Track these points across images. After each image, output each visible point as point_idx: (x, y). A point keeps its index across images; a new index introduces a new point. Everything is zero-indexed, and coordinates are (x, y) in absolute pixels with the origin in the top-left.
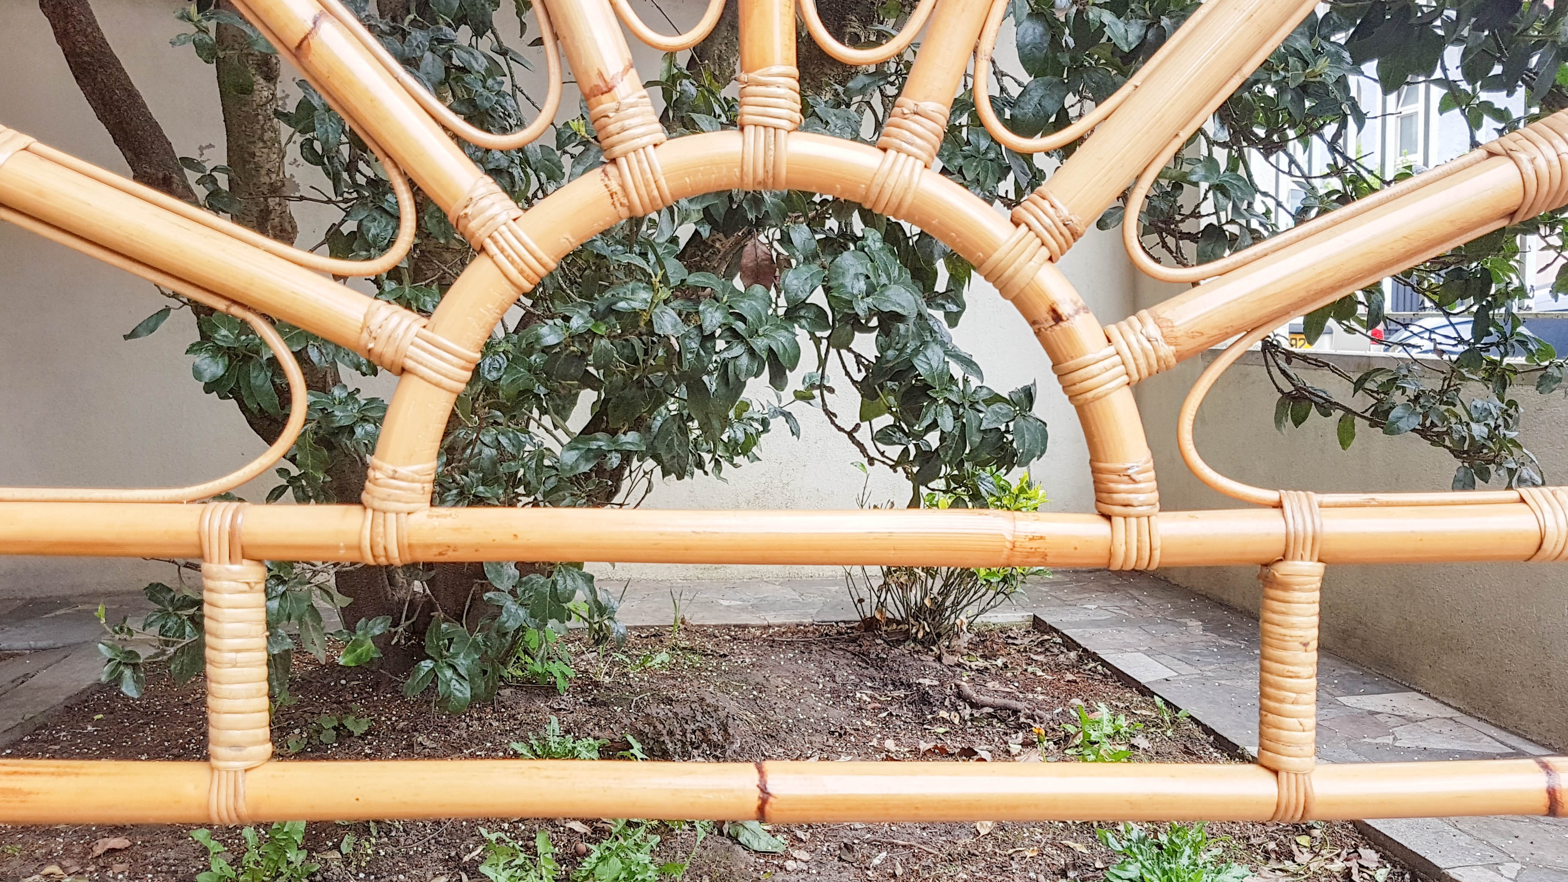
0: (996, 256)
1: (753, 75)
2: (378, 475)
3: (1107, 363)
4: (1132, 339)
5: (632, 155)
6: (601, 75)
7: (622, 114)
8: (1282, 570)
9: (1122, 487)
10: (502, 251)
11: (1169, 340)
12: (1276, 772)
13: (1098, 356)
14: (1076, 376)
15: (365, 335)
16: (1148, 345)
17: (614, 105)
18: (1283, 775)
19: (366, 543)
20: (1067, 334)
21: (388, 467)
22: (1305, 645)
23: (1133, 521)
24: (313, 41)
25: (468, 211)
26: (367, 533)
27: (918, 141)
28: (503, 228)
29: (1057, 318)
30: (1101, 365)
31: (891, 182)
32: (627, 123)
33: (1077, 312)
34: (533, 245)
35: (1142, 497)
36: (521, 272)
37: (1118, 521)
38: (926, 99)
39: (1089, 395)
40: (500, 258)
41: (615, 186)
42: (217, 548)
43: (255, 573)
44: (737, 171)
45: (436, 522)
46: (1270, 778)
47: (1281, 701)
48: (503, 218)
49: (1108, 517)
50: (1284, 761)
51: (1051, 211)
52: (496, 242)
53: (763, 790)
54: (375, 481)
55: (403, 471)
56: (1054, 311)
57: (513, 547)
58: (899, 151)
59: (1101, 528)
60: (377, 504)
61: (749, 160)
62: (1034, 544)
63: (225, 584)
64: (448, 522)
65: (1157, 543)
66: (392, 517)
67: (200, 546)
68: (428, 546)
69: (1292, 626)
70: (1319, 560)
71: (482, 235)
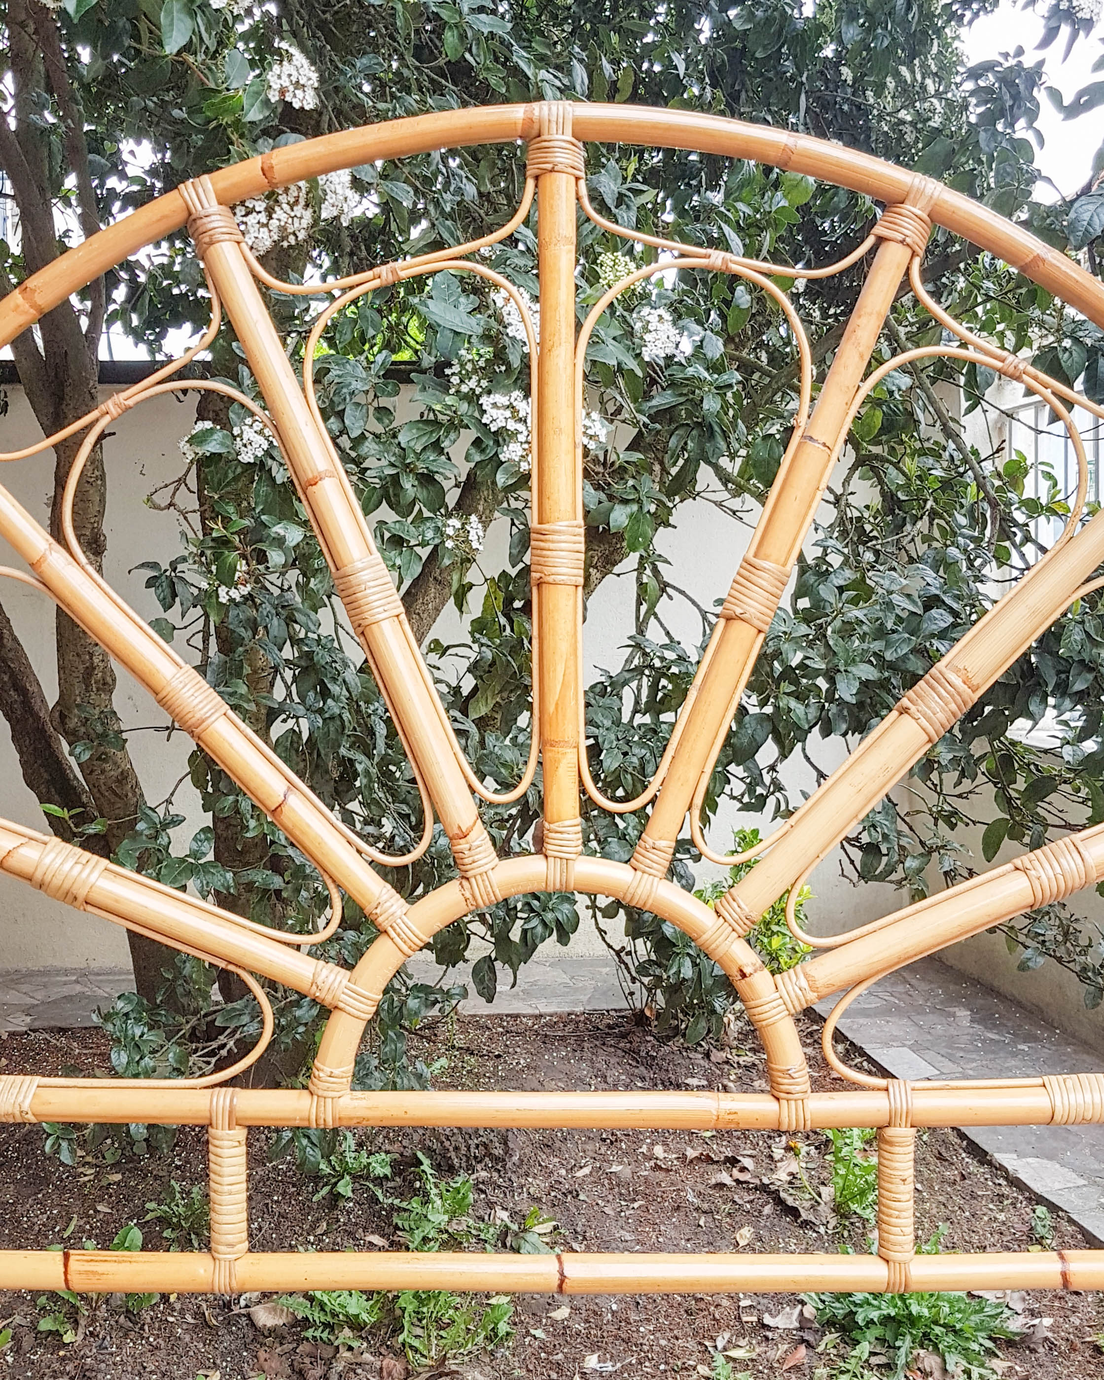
0: (705, 937)
1: (552, 826)
2: (321, 1074)
3: (774, 1004)
4: (790, 988)
5: (478, 877)
6: (459, 827)
7: (473, 852)
8: (889, 1132)
9: (786, 1081)
10: (399, 935)
11: (813, 989)
12: (888, 1261)
13: (768, 999)
14: (755, 1011)
15: (314, 987)
16: (800, 993)
17: (467, 846)
18: (891, 1264)
19: (313, 1117)
20: (750, 985)
21: (328, 1070)
22: (904, 1180)
23: (793, 1103)
24: (285, 808)
25: (378, 911)
26: (314, 1111)
27: (655, 865)
28: (399, 921)
29: (744, 976)
30: (771, 1005)
31: (639, 891)
32: (476, 858)
33: (755, 971)
34: (417, 932)
35: (798, 1088)
36: (410, 947)
37: (784, 1102)
38: (660, 839)
39: (764, 1023)
40: (397, 939)
41: (468, 895)
42: (221, 1120)
43: (241, 1134)
44: (544, 885)
45: (356, 1103)
46: (883, 1265)
47: (890, 1216)
48: (399, 913)
49: (778, 1099)
50: (892, 1255)
51: (738, 910)
52: (394, 930)
53: (562, 1274)
54: (319, 1078)
55: (336, 1072)
56: (741, 971)
57: (403, 1119)
58: (644, 872)
59: (774, 1105)
60: (320, 1093)
61: (551, 878)
62: (731, 1117)
63: (226, 1143)
64: (363, 1103)
65: (808, 1117)
66: (329, 1101)
67: (211, 1119)
68: (351, 1119)
69: (895, 1169)
70: (912, 1126)
71: (386, 925)
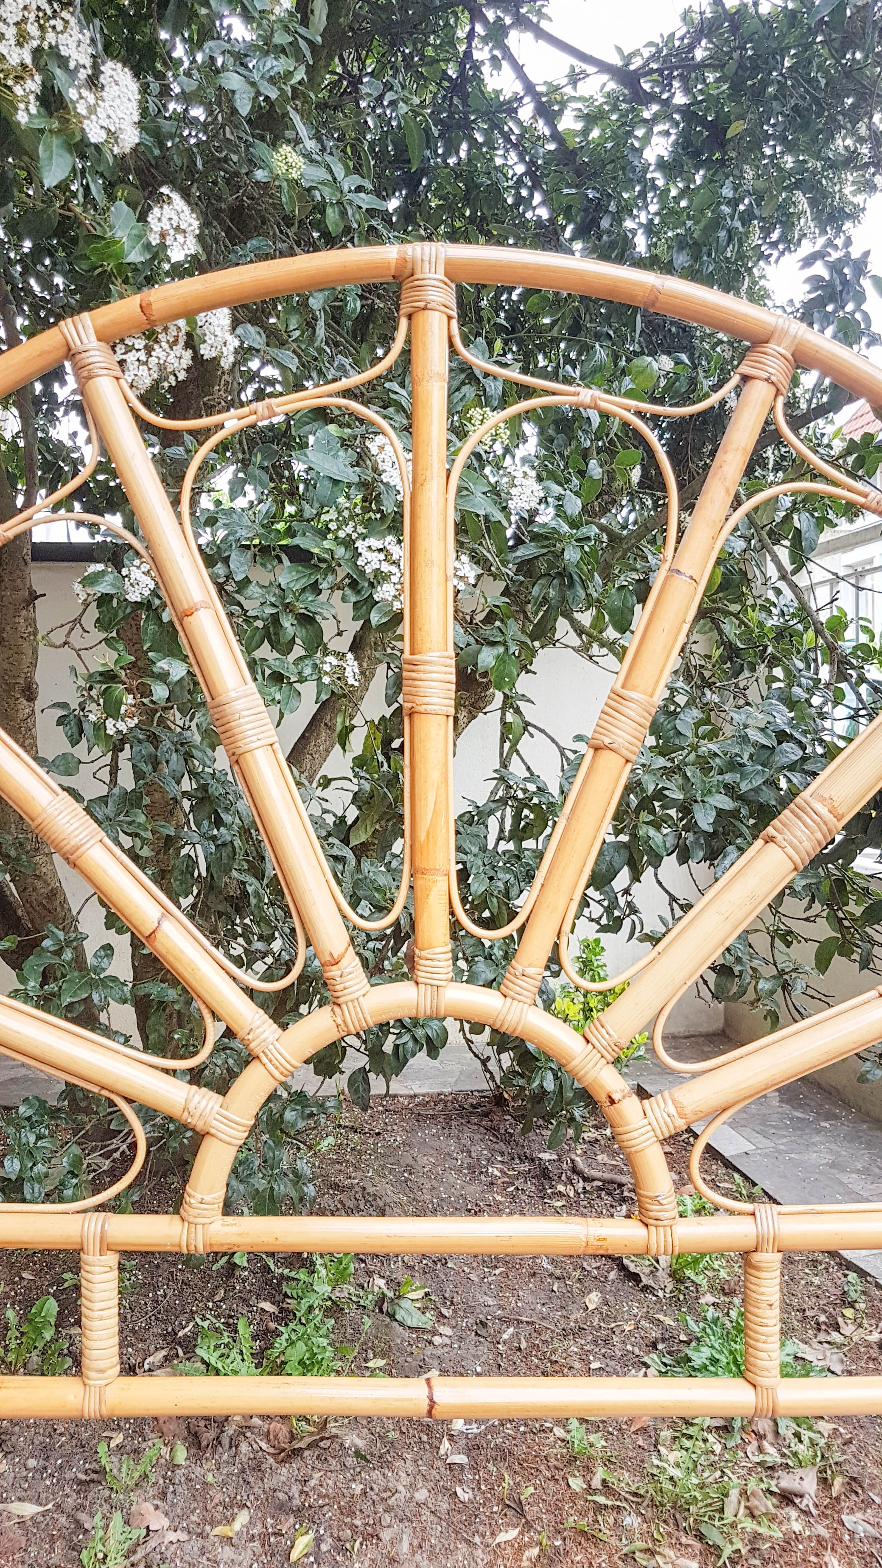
0: (574, 1063)
1: (424, 953)
2: (192, 1201)
3: (643, 1130)
4: (659, 1115)
5: (350, 1004)
6: (331, 954)
7: (344, 979)
8: (756, 1257)
9: (654, 1207)
10: (270, 1061)
11: (681, 1115)
12: (755, 1386)
13: (637, 1126)
14: (624, 1137)
15: (186, 1113)
16: (668, 1119)
17: (339, 973)
18: (759, 1388)
19: (184, 1243)
20: (618, 1112)
21: (199, 1196)
22: (771, 1305)
23: (661, 1229)
24: (158, 935)
25: (250, 1037)
26: (185, 1237)
27: (524, 992)
28: (271, 1047)
29: (612, 1102)
30: (639, 1131)
31: (509, 1018)
32: (347, 984)
33: (624, 1097)
34: (289, 1058)
35: (667, 1215)
36: (282, 1073)
37: (652, 1229)
38: (530, 966)
39: (633, 1150)
40: (269, 1065)
41: (339, 1021)
42: (92, 1246)
43: (112, 1259)
44: (414, 1011)
45: (227, 1229)
46: (751, 1389)
47: (757, 1341)
48: (271, 1039)
49: (647, 1225)
50: (759, 1380)
51: (607, 1036)
52: (266, 1056)
53: (431, 1400)
54: (190, 1204)
55: (207, 1198)
56: (610, 1097)
57: (273, 1245)
58: (513, 999)
59: (643, 1231)
60: (191, 1220)
61: (421, 1004)
62: (600, 1243)
63: (97, 1269)
64: (234, 1229)
65: (676, 1243)
66: (200, 1227)
67: (82, 1244)
68: (222, 1245)
69: (762, 1294)
70: (779, 1251)
71: (258, 1051)
